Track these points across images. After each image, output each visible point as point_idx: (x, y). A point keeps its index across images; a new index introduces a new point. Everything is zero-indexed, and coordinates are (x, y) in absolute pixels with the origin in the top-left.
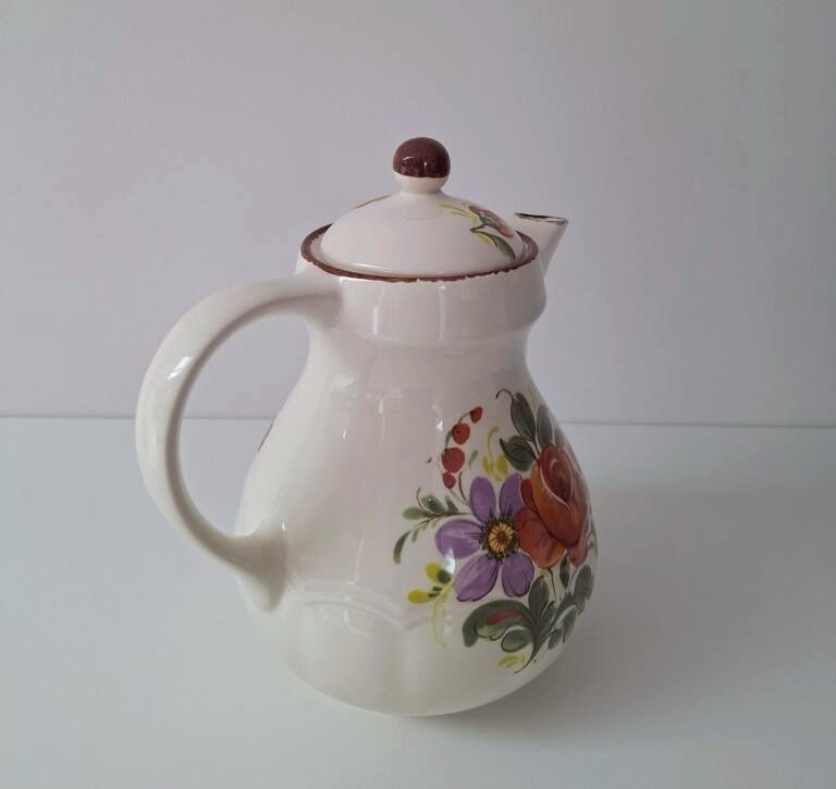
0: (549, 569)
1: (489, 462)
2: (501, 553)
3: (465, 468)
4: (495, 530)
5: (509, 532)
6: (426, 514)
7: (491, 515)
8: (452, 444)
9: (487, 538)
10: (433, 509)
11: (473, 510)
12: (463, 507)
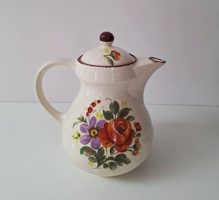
0: (106, 147)
1: (98, 114)
2: (93, 136)
3: (92, 113)
4: (93, 130)
5: (96, 132)
6: (81, 120)
7: (93, 126)
8: (91, 106)
9: (90, 131)
10: (82, 119)
11: (90, 123)
12: (88, 122)
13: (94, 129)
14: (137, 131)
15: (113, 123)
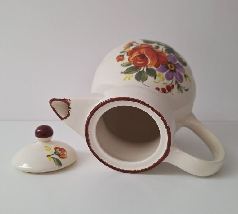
1: (162, 79)
5: (169, 65)
8: (167, 91)
13: (170, 69)
14: (123, 55)
15: (149, 65)
